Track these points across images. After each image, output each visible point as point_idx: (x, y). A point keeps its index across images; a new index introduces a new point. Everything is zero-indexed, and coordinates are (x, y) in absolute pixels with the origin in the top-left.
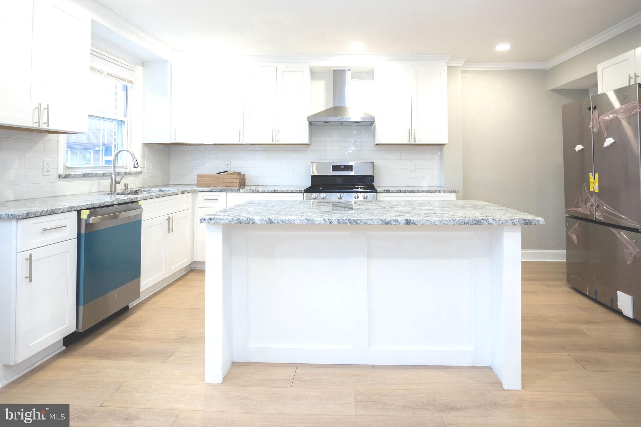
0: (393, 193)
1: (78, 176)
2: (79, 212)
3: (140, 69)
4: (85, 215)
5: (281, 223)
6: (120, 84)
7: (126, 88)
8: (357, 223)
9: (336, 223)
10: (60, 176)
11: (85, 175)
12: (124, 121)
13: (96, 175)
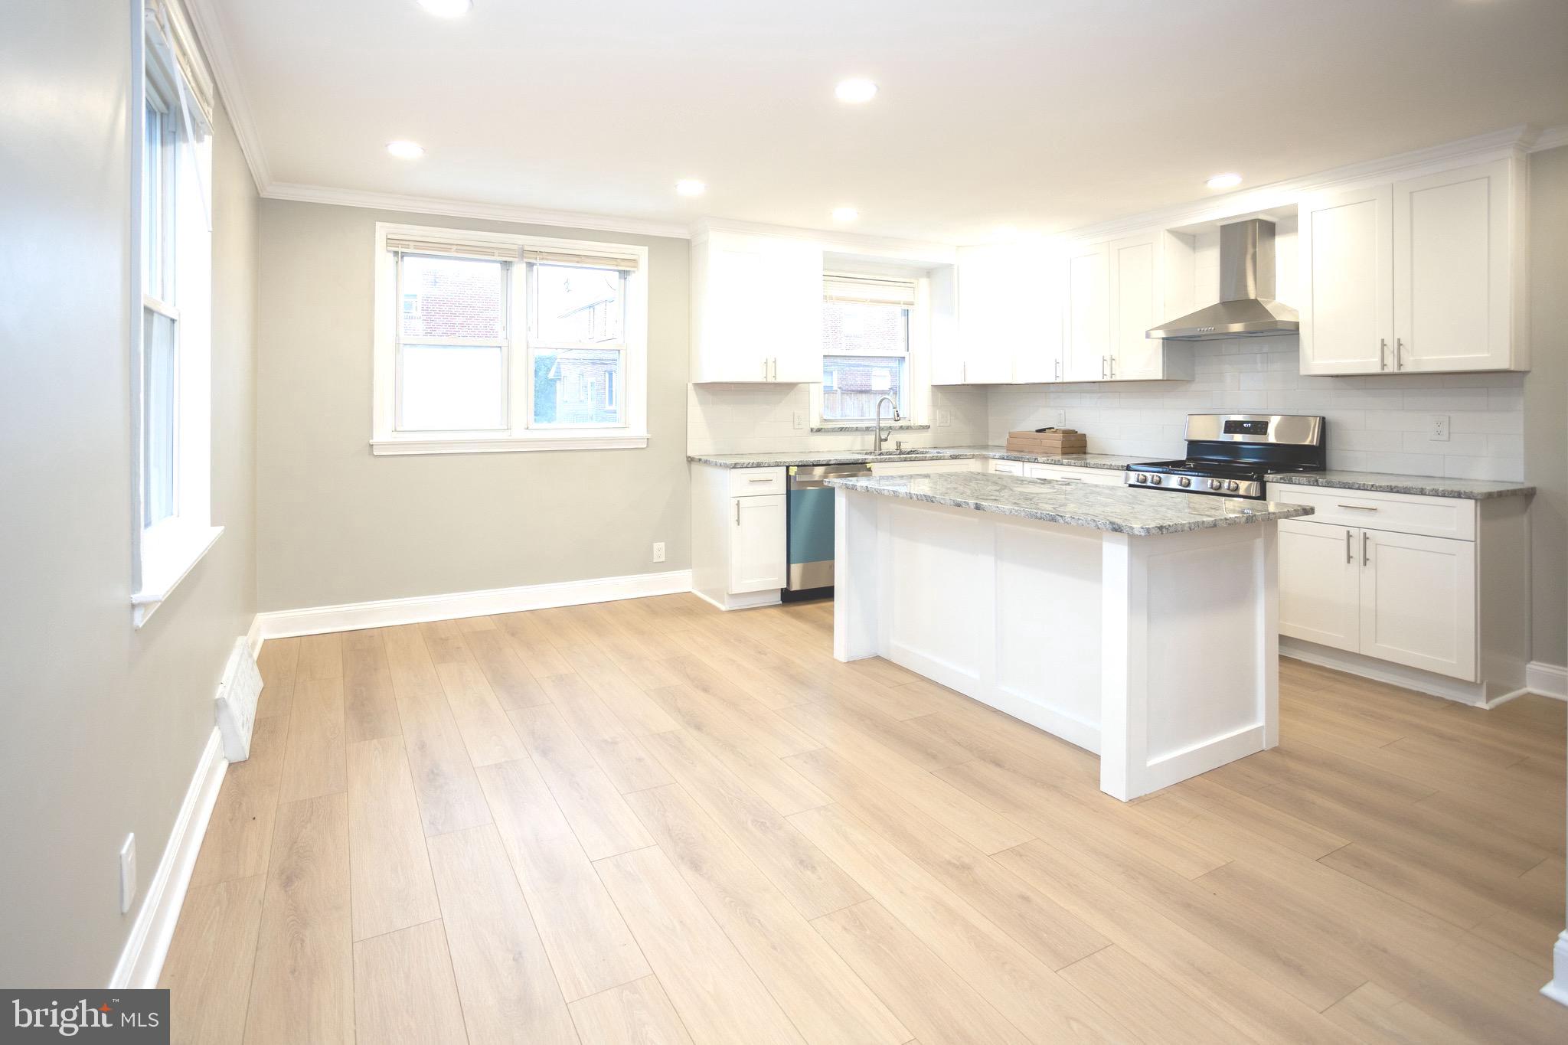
0: (1299, 484)
1: (833, 430)
2: (788, 467)
3: (924, 282)
4: (793, 471)
5: (875, 492)
6: (898, 310)
7: (906, 313)
8: (932, 501)
9: (915, 497)
10: (812, 430)
11: (841, 429)
12: (904, 358)
13: (857, 429)
